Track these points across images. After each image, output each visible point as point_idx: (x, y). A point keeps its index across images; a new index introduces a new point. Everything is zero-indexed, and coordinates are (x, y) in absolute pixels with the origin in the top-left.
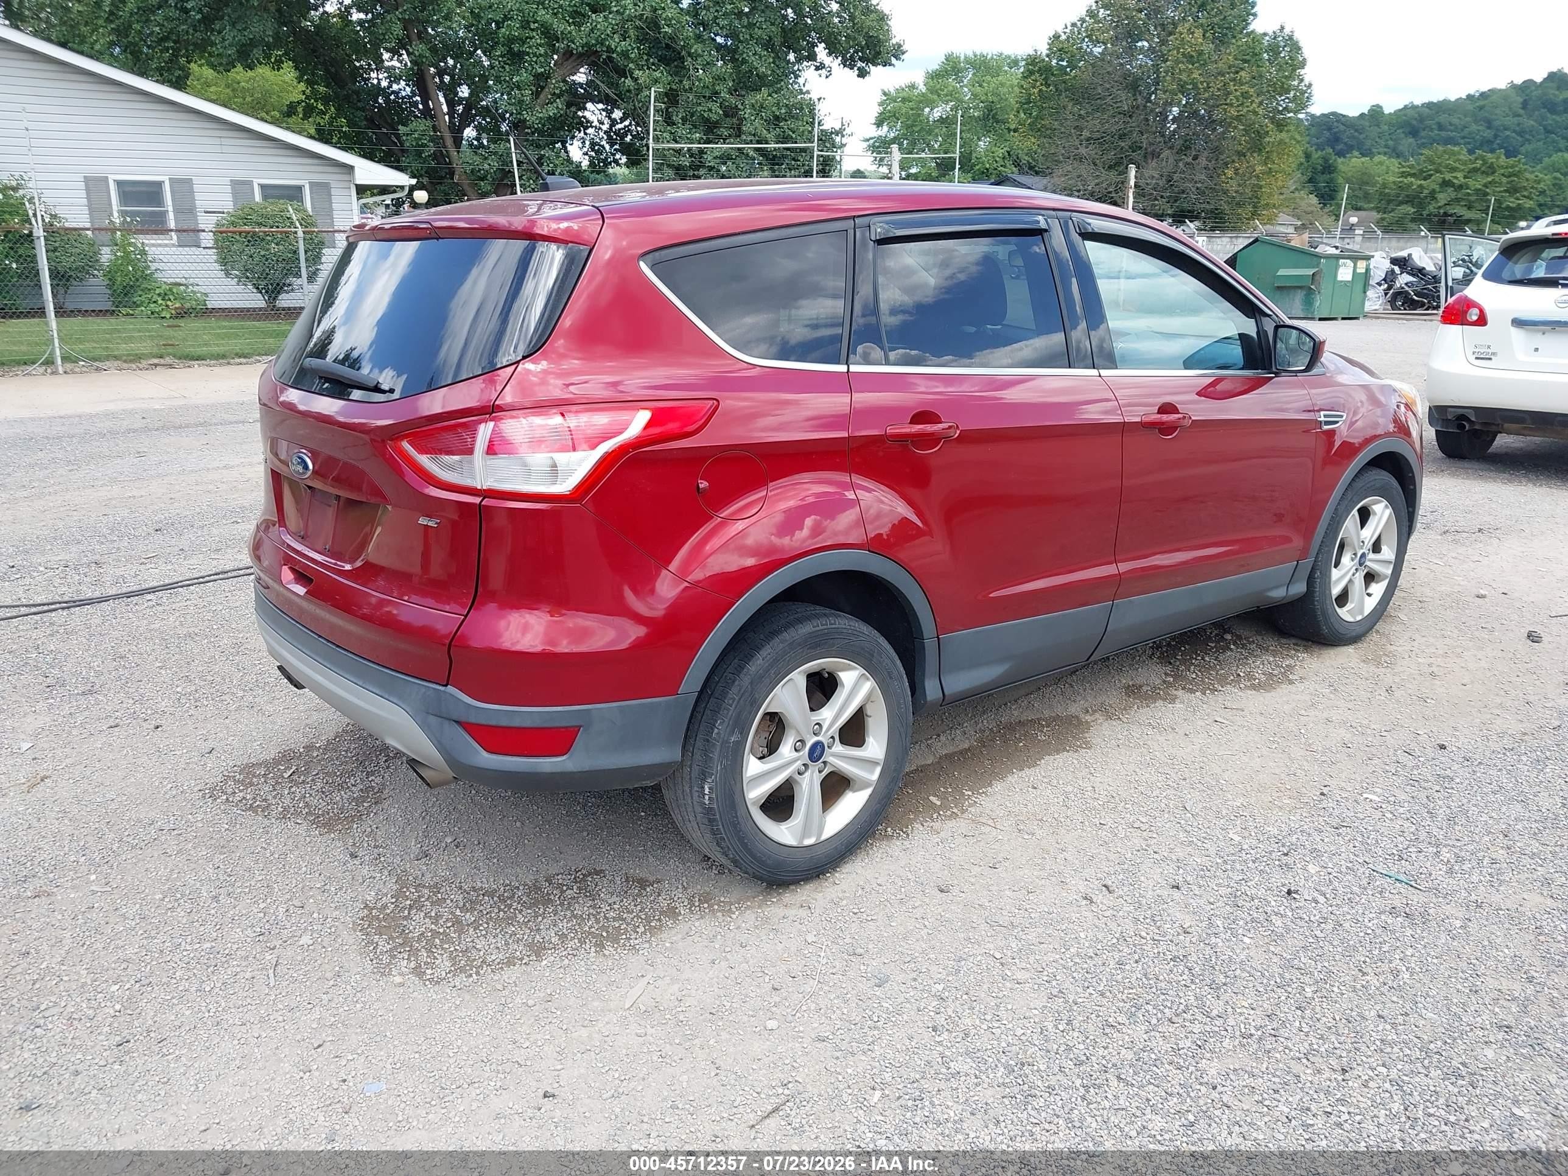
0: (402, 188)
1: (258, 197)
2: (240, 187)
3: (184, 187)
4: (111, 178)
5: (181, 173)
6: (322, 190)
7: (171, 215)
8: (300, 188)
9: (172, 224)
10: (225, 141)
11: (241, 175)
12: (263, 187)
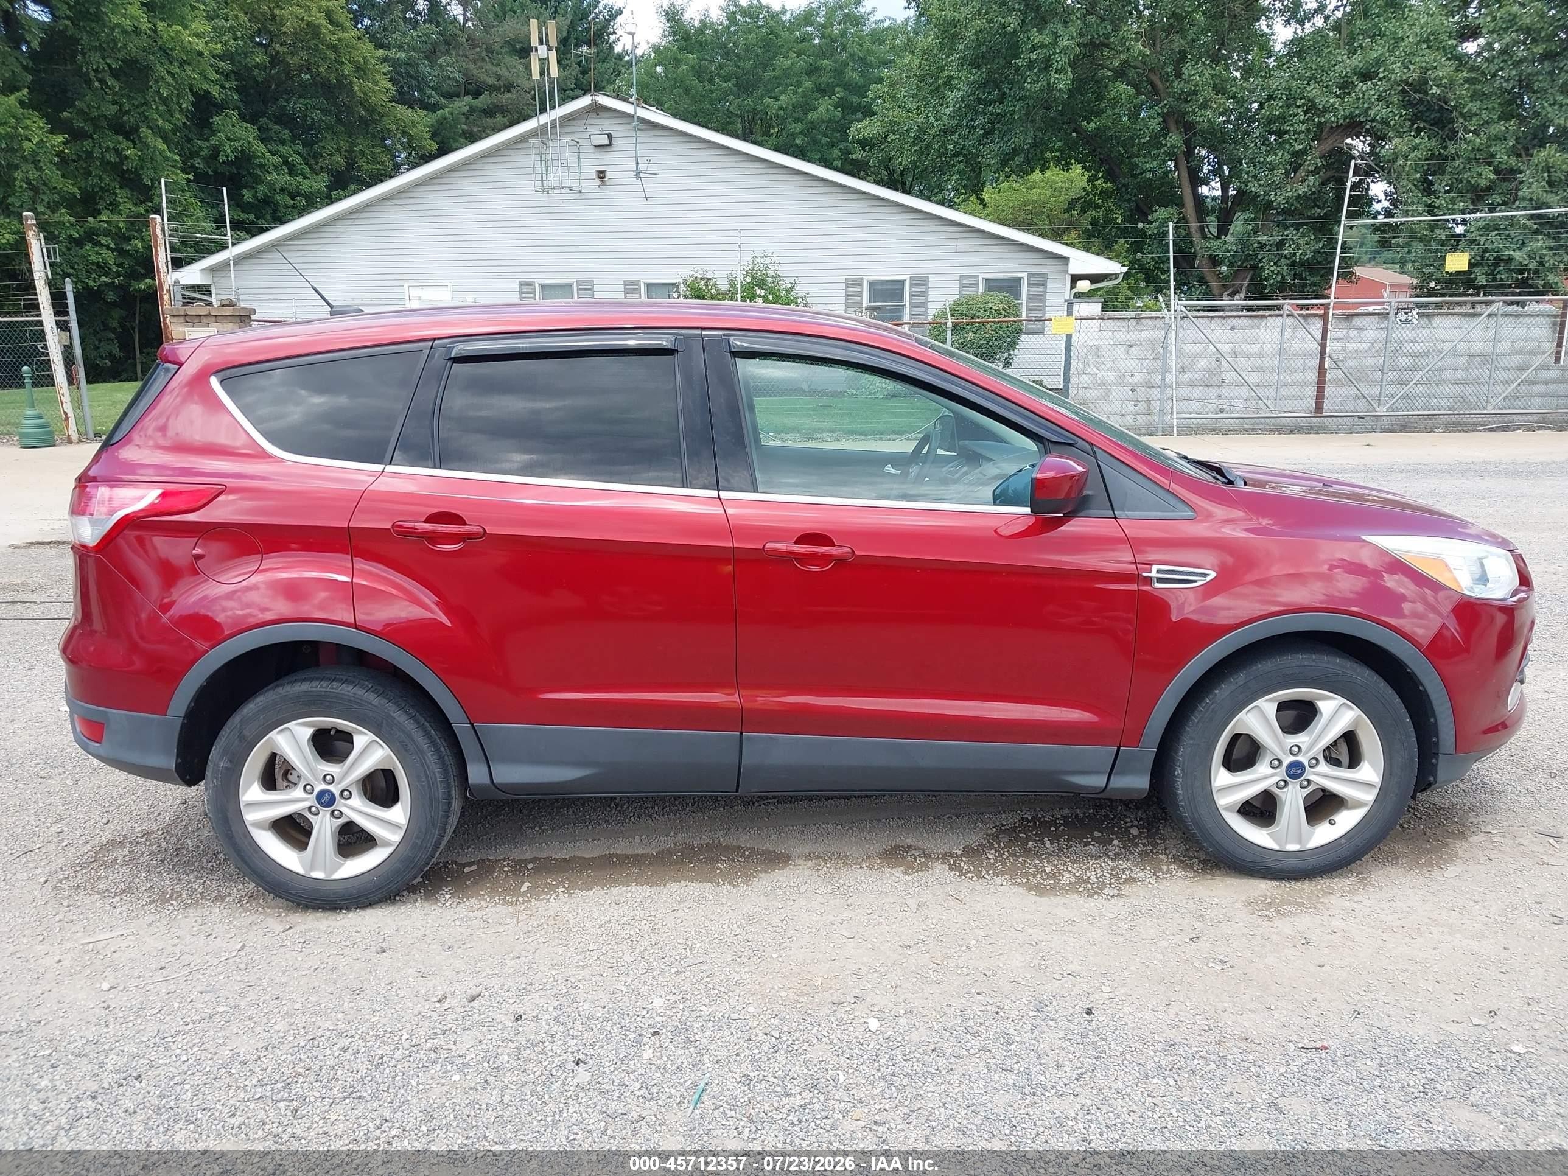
0: (1116, 276)
1: (981, 288)
2: (967, 280)
3: (921, 282)
4: (866, 279)
5: (922, 272)
6: (1039, 281)
7: (907, 311)
8: (1019, 280)
9: (906, 319)
10: (961, 242)
11: (967, 271)
12: (987, 280)
